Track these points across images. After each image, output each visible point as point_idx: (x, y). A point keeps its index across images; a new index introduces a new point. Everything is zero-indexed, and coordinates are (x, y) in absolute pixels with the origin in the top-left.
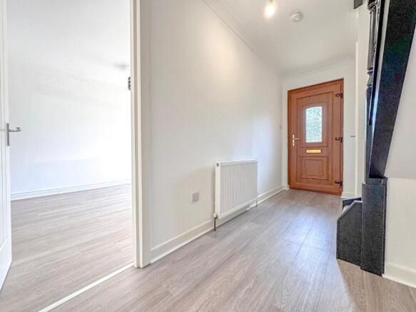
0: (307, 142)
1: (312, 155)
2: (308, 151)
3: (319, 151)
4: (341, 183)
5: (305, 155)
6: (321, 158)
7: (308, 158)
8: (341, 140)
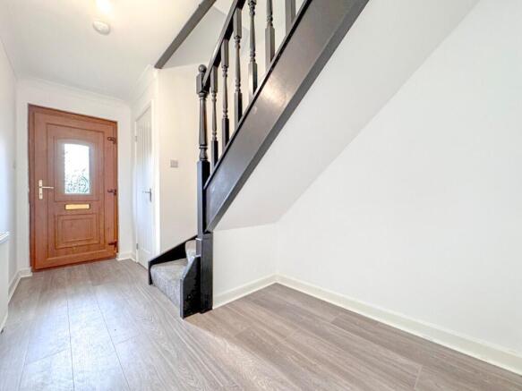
0: (66, 192)
1: (74, 213)
2: (68, 207)
3: (87, 206)
4: (115, 244)
5: (64, 213)
6: (90, 216)
7: (69, 217)
8: (115, 192)
